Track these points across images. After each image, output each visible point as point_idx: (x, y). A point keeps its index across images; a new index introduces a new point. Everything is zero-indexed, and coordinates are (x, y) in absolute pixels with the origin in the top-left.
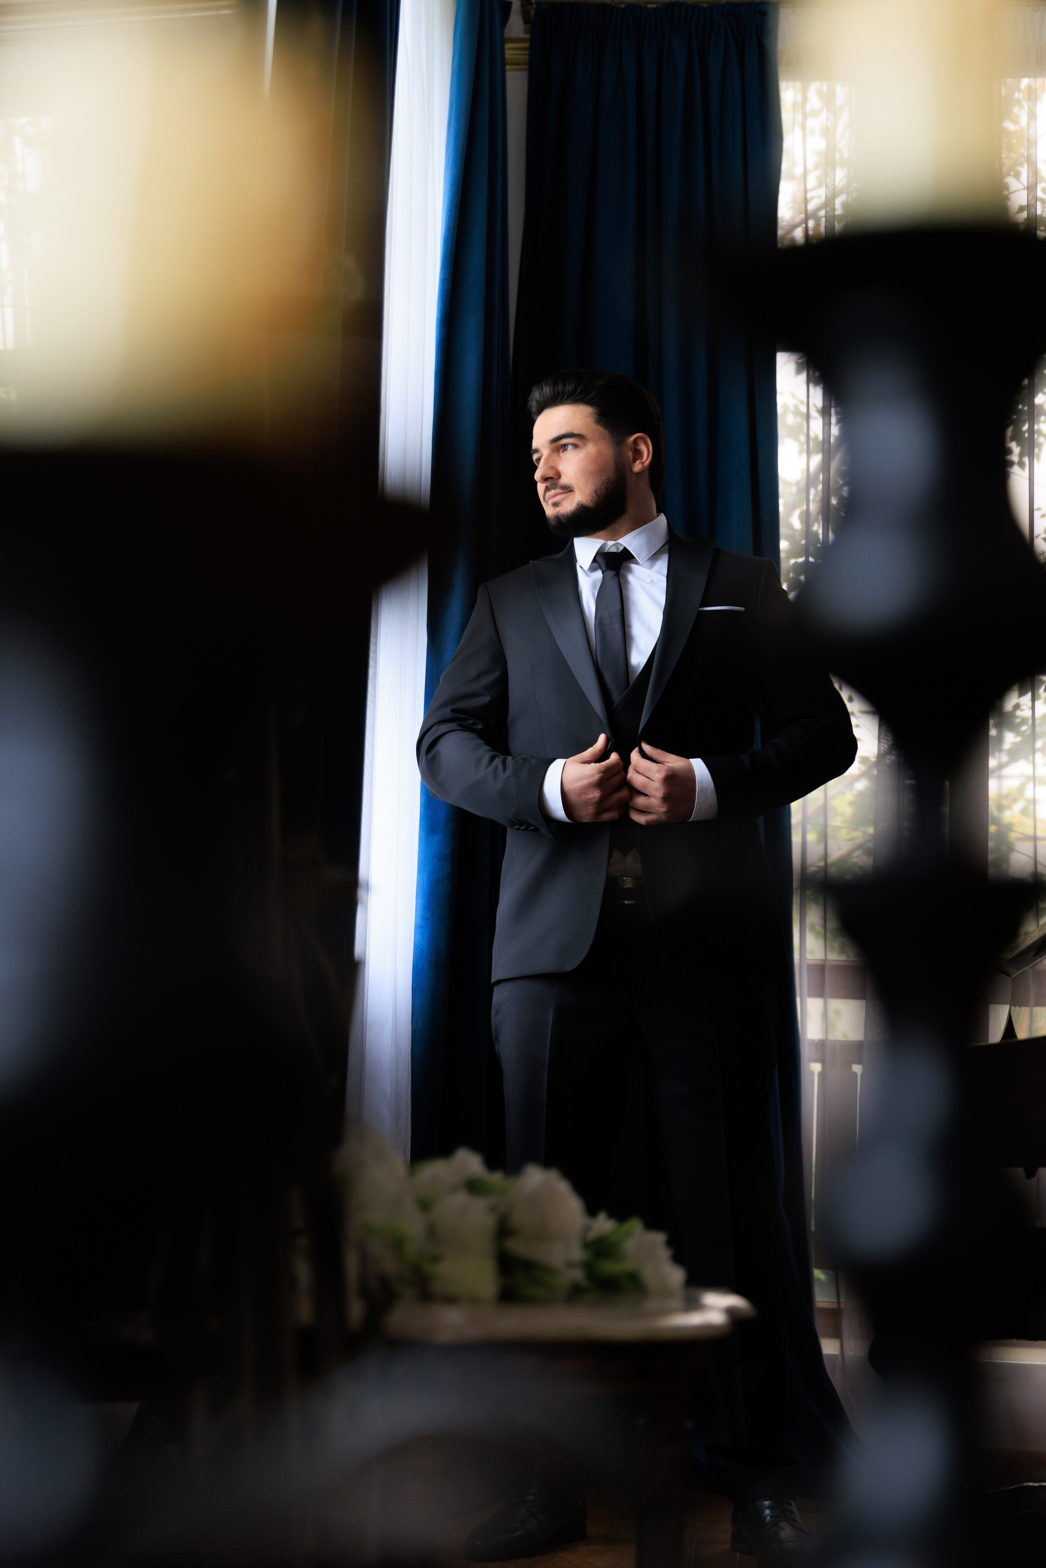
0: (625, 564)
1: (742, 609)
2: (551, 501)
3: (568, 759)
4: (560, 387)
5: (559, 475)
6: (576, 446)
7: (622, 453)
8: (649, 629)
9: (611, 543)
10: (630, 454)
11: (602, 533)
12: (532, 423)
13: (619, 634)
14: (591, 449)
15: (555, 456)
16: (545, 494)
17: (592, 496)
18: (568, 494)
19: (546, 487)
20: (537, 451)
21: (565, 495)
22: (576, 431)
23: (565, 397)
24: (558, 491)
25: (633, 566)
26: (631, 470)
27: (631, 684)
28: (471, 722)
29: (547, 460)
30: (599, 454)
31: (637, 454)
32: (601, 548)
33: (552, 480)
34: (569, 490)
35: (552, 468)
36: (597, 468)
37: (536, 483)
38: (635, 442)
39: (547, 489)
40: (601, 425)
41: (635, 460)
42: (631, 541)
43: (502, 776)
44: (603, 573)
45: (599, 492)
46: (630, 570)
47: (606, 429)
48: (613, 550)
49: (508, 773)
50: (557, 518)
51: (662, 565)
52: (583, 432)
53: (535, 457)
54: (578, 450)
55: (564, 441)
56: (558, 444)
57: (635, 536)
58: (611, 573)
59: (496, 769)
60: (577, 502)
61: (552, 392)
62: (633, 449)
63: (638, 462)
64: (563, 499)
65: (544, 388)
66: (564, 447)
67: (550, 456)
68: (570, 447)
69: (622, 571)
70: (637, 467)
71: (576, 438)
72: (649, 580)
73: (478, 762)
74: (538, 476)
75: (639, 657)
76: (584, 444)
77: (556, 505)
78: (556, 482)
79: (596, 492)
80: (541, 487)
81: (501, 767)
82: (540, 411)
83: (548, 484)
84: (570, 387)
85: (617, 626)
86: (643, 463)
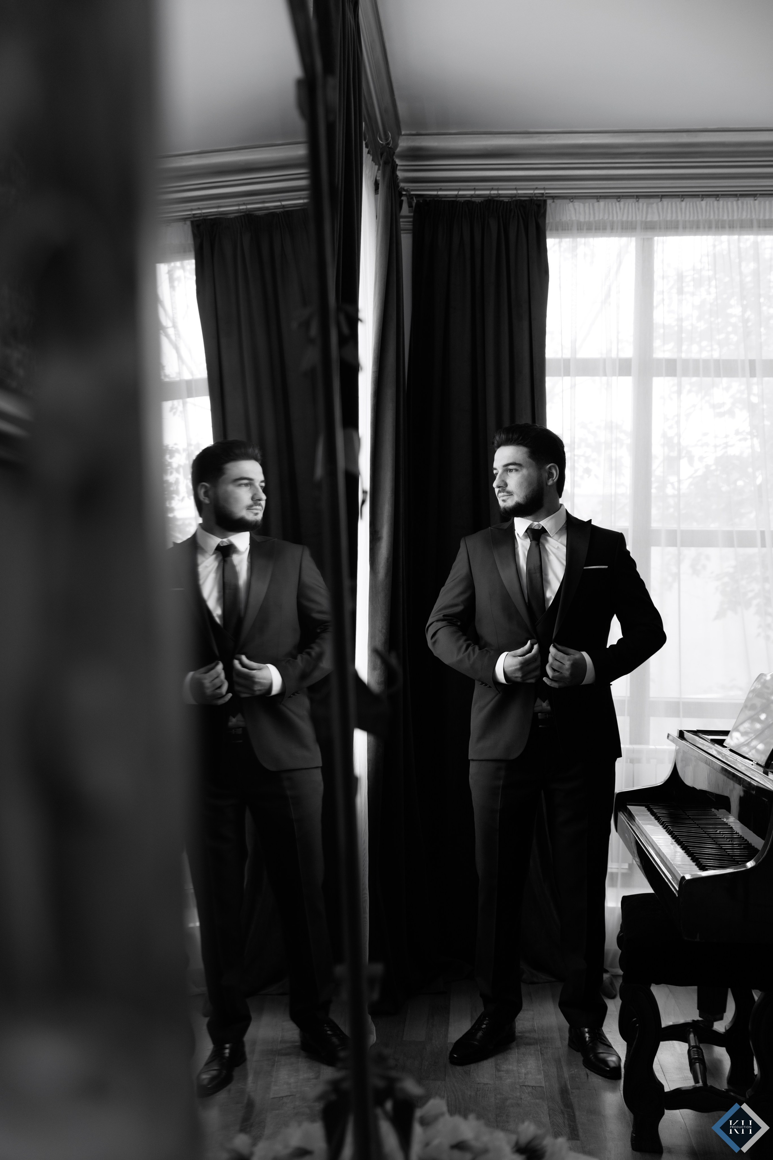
0: (543, 535)
1: (607, 567)
2: (502, 498)
3: (510, 652)
4: (510, 436)
5: (506, 485)
6: (516, 470)
7: (542, 475)
8: (557, 578)
9: (536, 523)
10: (546, 475)
11: (529, 517)
12: (495, 452)
13: (539, 579)
14: (525, 471)
15: (505, 474)
16: (498, 494)
17: (524, 498)
18: (510, 496)
19: (499, 490)
20: (496, 469)
21: (508, 497)
22: (517, 462)
23: (513, 442)
24: (505, 494)
25: (549, 538)
26: (547, 484)
27: (546, 610)
28: (455, 620)
29: (500, 476)
30: (529, 475)
31: (551, 475)
32: (531, 525)
33: (504, 486)
34: (511, 494)
35: (503, 481)
36: (528, 481)
37: (494, 488)
38: (550, 468)
39: (499, 492)
40: (531, 459)
41: (549, 478)
42: (546, 523)
43: (472, 658)
44: (530, 541)
45: (528, 496)
46: (547, 540)
47: (534, 461)
48: (536, 528)
49: (476, 656)
50: (505, 509)
51: (564, 539)
52: (521, 462)
53: (495, 472)
54: (517, 472)
55: (511, 467)
56: (507, 468)
57: (549, 520)
58: (534, 542)
59: (469, 655)
60: (515, 501)
61: (506, 438)
62: (548, 472)
63: (550, 480)
64: (508, 499)
65: (502, 435)
66: (511, 470)
67: (502, 473)
68: (514, 471)
69: (542, 540)
70: (550, 482)
71: (517, 465)
72: (556, 547)
73: (459, 649)
74: (495, 485)
75: (550, 594)
76: (521, 469)
77: (504, 501)
78: (504, 488)
79: (526, 496)
80: (497, 490)
81: (472, 653)
82: (499, 446)
83: (500, 489)
84: (515, 436)
85: (538, 575)
86: (553, 480)
